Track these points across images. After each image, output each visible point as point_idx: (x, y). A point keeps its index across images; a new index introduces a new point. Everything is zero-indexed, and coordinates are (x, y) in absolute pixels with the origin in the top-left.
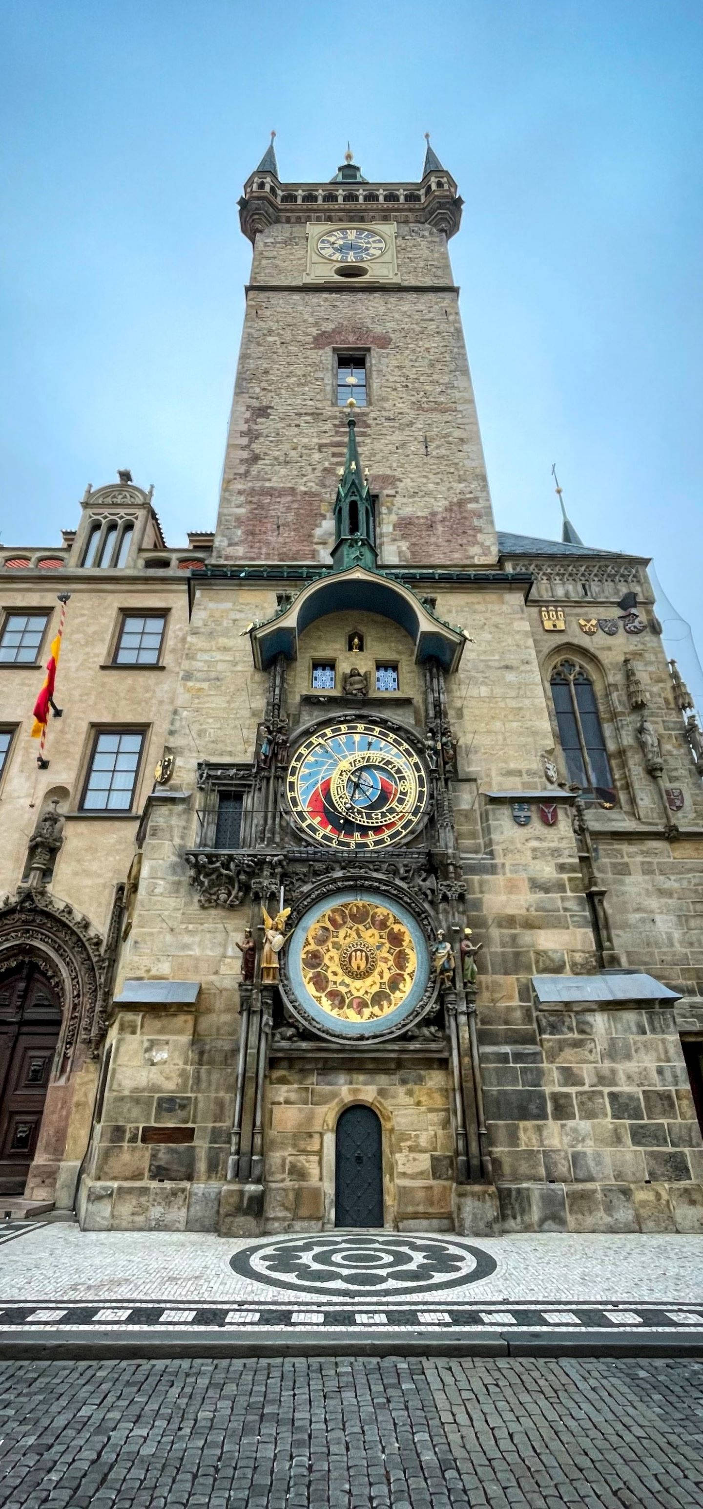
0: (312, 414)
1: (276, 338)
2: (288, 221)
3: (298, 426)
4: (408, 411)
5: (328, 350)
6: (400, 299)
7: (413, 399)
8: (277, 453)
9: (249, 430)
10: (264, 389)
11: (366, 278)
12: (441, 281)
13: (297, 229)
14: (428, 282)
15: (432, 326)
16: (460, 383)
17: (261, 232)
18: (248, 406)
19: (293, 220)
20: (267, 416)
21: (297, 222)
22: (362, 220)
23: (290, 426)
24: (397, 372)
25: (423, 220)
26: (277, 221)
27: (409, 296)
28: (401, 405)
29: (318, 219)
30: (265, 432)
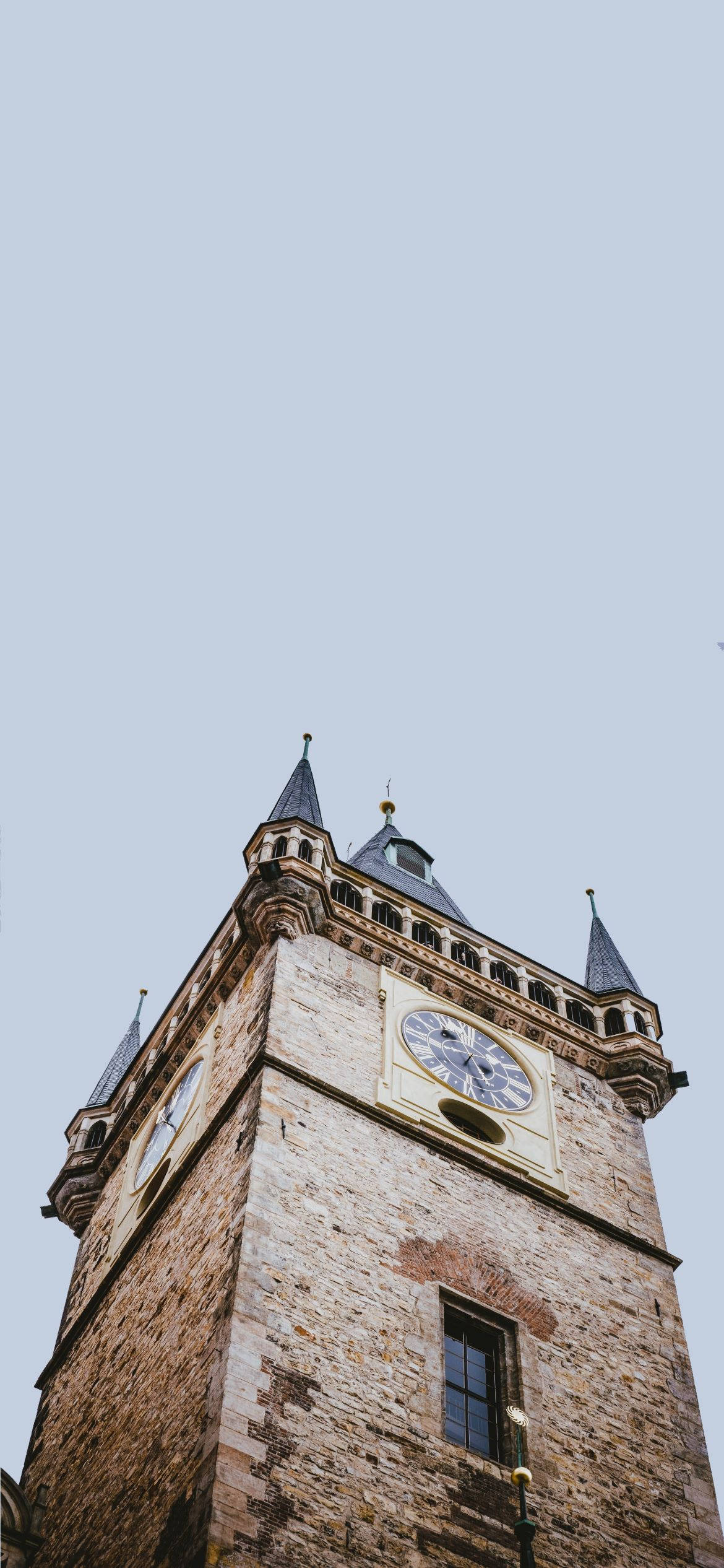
0: (402, 1441)
1: (324, 1210)
2: (345, 942)
3: (372, 1459)
4: (598, 1521)
5: (430, 1288)
6: (568, 1233)
7: (607, 1493)
8: (329, 1516)
9: (268, 1425)
10: (300, 1330)
11: (499, 1150)
12: (641, 1226)
13: (362, 970)
14: (618, 1218)
15: (634, 1327)
16: (694, 1491)
17: (289, 938)
18: (267, 1361)
19: (355, 946)
20: (308, 1404)
21: (361, 954)
22: (489, 1015)
23: (355, 1451)
24: (569, 1407)
25: (601, 1072)
26: (324, 932)
27: (584, 1234)
28: (582, 1498)
29: (405, 971)
30: (303, 1446)
